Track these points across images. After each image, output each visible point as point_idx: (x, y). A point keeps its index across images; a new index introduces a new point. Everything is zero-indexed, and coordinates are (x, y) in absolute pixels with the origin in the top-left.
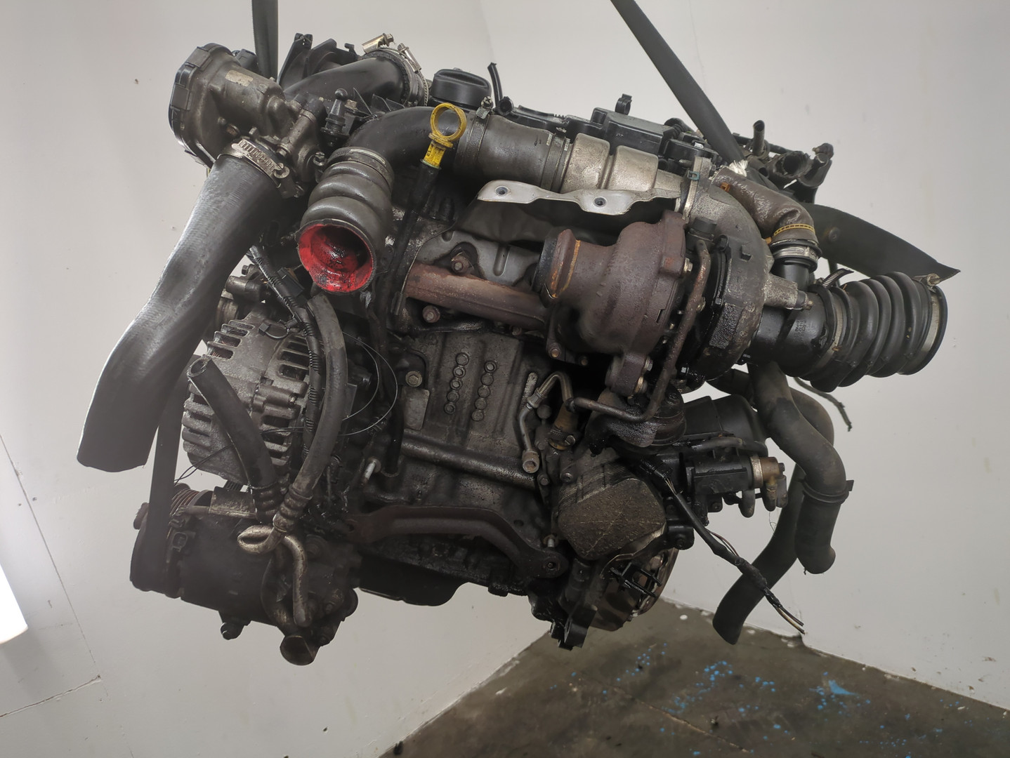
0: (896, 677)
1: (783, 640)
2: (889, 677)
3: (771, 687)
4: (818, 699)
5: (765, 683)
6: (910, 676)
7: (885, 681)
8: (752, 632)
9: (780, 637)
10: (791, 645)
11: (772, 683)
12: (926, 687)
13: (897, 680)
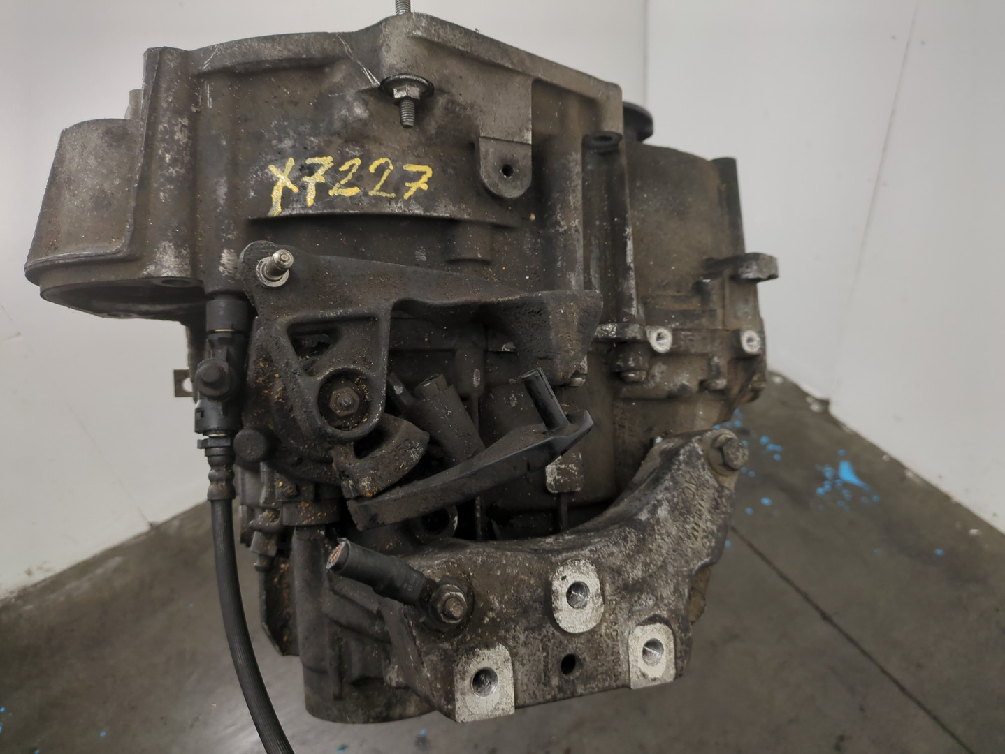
0: (917, 476)
1: (809, 400)
2: (909, 474)
3: (774, 452)
4: (821, 479)
5: (771, 447)
6: (934, 480)
7: (903, 478)
8: (778, 380)
9: (805, 395)
10: (816, 407)
11: (778, 448)
12: (946, 498)
13: (917, 481)
